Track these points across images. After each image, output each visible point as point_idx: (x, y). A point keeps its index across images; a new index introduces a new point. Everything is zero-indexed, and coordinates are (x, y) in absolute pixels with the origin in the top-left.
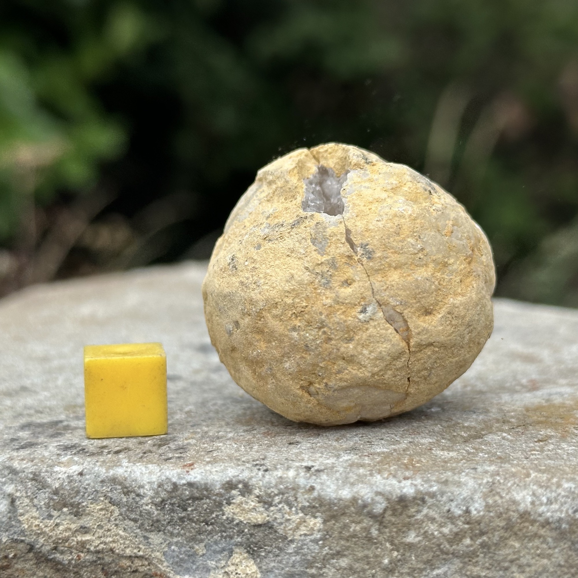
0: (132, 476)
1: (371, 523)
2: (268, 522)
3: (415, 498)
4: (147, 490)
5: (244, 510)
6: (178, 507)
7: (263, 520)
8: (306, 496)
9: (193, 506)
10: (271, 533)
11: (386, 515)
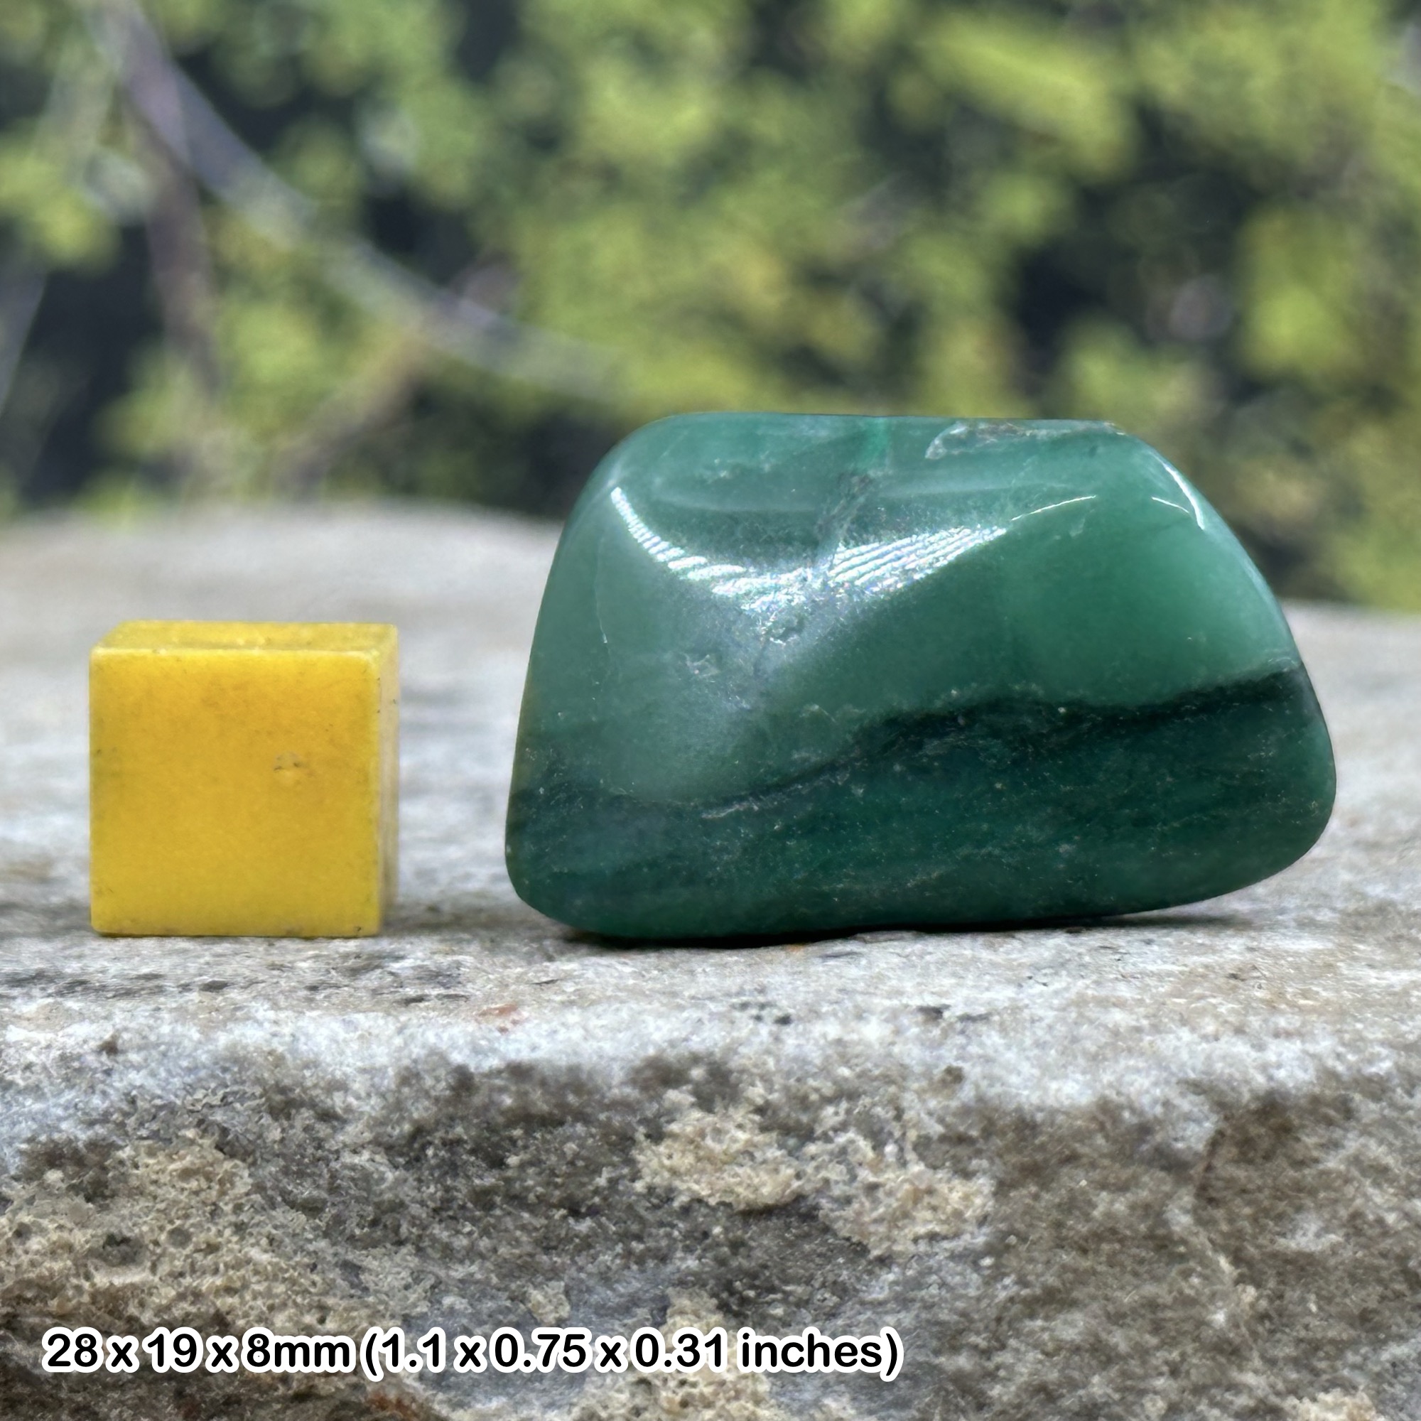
0: (304, 1048)
1: (1167, 1188)
2: (799, 1197)
3: (1316, 1100)
4: (358, 1098)
5: (711, 1159)
6: (473, 1152)
7: (779, 1189)
8: (933, 1104)
9: (526, 1147)
10: (806, 1236)
11: (1218, 1163)
